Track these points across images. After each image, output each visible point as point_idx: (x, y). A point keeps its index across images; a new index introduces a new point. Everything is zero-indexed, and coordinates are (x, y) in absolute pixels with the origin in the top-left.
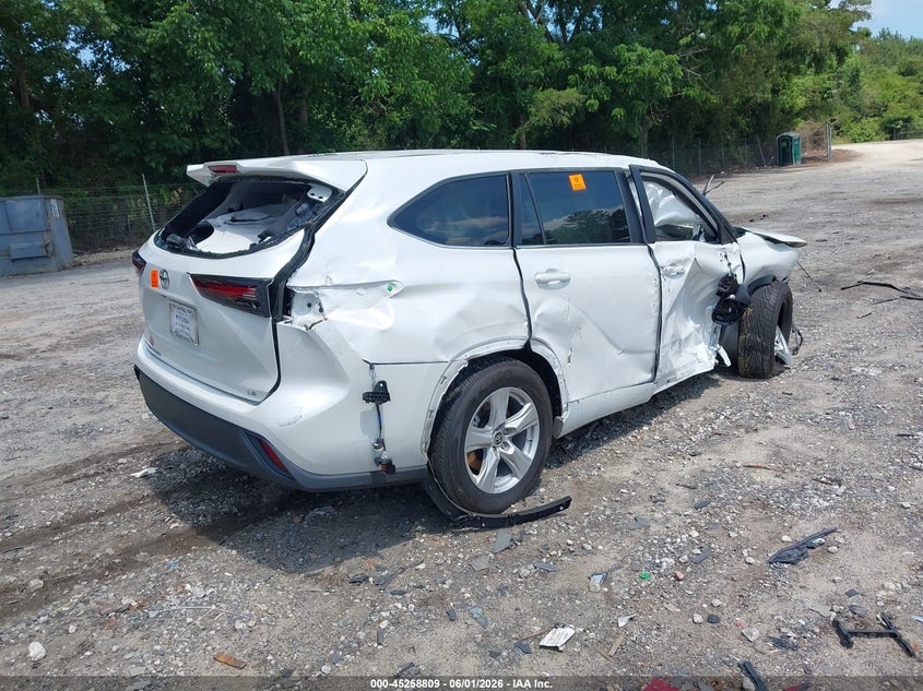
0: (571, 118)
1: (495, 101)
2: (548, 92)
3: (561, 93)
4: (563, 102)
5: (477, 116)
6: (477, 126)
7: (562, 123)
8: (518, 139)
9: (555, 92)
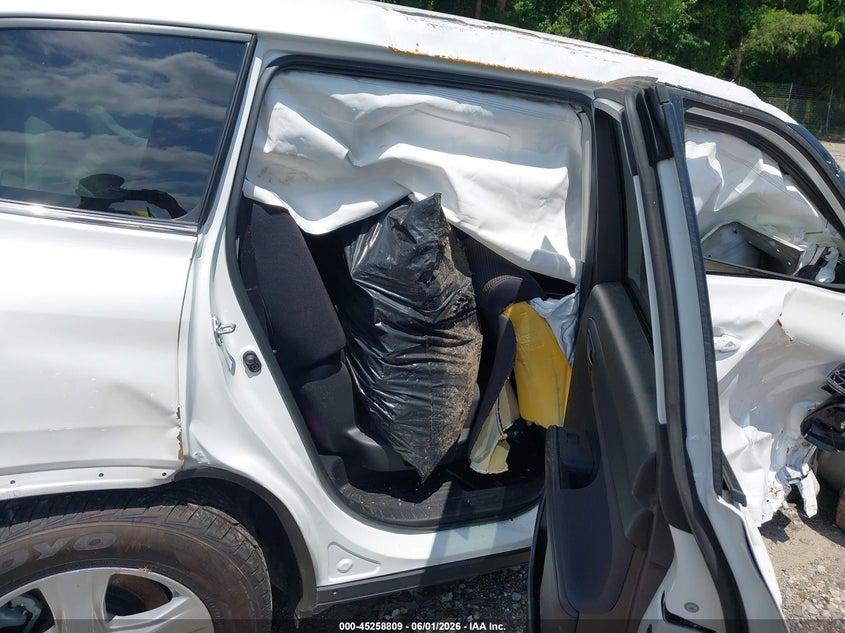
0: (799, 49)
1: (717, 16)
2: (781, 12)
3: (796, 16)
4: (795, 28)
5: (693, 28)
6: (689, 39)
7: (786, 52)
8: (730, 62)
9: (788, 15)
